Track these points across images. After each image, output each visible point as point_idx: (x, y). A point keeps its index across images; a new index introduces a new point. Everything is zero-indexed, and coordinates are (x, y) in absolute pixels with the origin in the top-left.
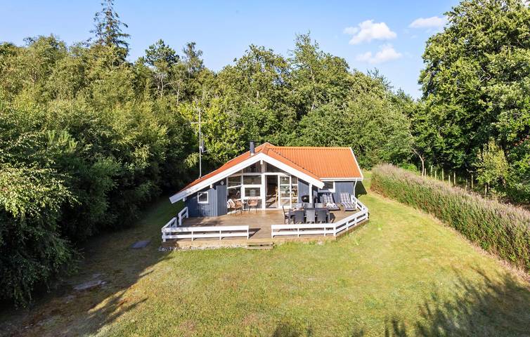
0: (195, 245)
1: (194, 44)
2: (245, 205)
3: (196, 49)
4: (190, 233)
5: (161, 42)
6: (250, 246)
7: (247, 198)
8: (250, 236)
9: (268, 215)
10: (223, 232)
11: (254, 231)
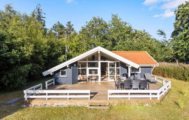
0: (49, 104)
1: (70, 22)
2: (89, 78)
3: (71, 24)
4: (45, 94)
5: (58, 22)
6: (91, 105)
7: (90, 75)
8: (91, 97)
9: (102, 84)
10: (70, 94)
11: (93, 94)
